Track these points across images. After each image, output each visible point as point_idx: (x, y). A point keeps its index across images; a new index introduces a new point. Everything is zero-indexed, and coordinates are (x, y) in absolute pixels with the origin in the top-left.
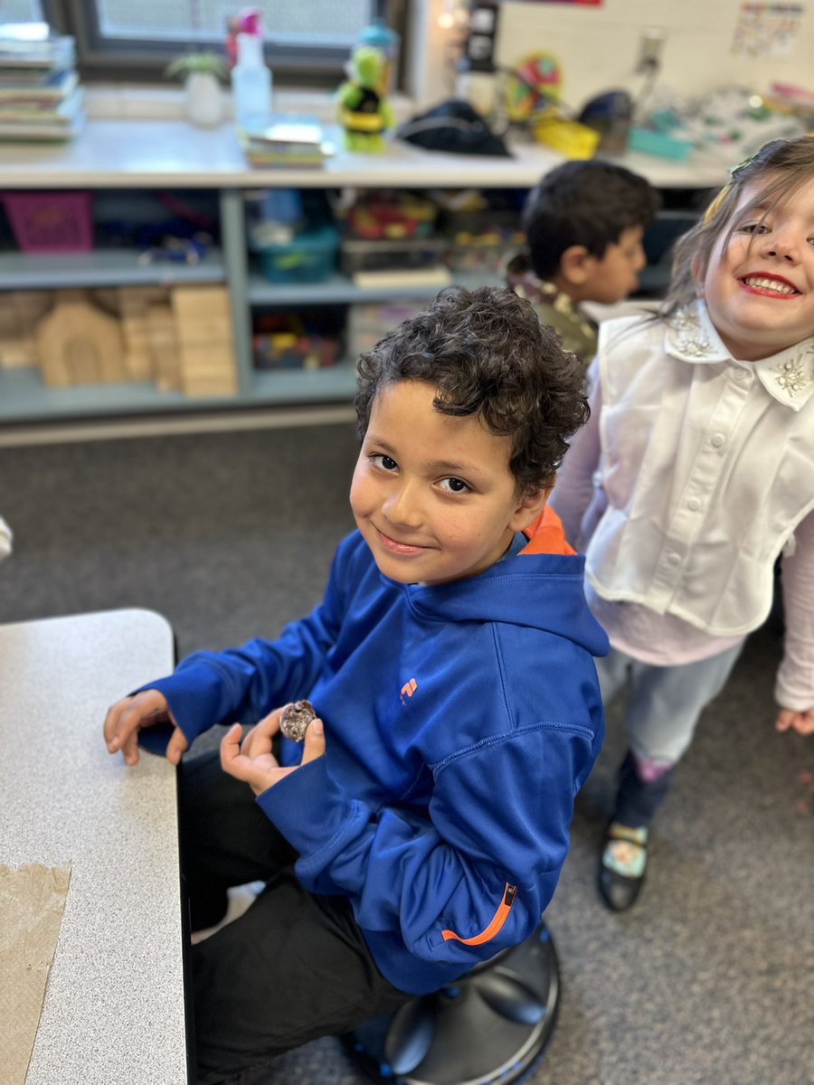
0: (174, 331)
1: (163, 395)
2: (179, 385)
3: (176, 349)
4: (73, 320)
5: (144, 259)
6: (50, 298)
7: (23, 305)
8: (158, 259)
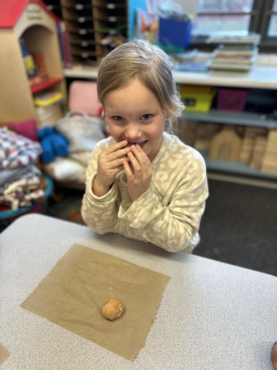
0: (265, 147)
1: (252, 169)
2: (260, 166)
3: (263, 153)
4: (227, 136)
5: (263, 117)
6: (220, 127)
7: (210, 128)
8: (268, 118)
